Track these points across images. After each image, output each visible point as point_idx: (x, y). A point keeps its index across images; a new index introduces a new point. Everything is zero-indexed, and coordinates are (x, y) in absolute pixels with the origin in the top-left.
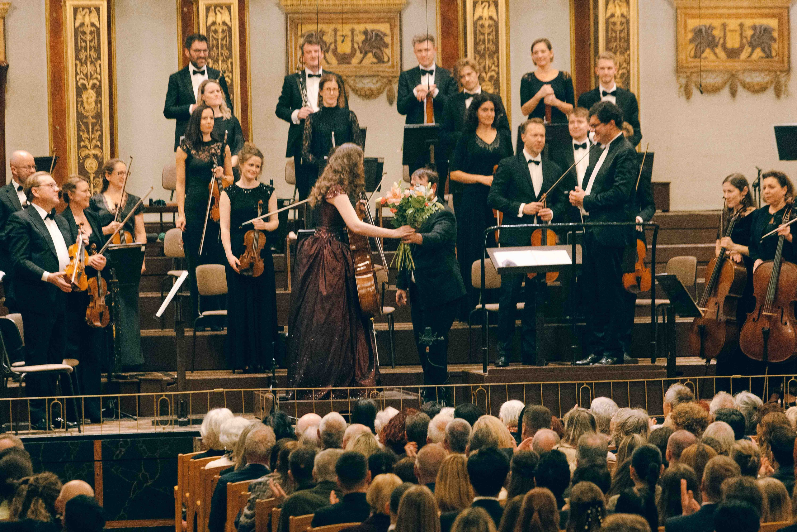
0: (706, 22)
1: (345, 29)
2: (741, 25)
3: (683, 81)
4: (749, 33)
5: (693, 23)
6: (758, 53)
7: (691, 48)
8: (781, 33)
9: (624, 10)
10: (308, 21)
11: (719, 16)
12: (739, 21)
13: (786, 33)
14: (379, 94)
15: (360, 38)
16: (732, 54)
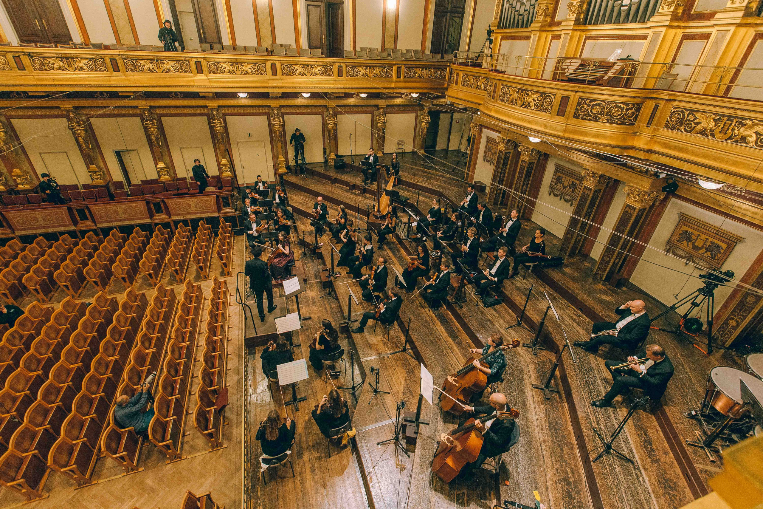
0: (691, 231)
1: (568, 178)
2: (707, 239)
3: (668, 247)
4: (709, 244)
5: (685, 228)
6: (709, 254)
7: (678, 237)
8: (725, 252)
9: (632, 212)
10: (561, 172)
11: (699, 231)
12: (707, 237)
13: (727, 254)
14: (570, 201)
15: (570, 183)
16: (695, 248)
